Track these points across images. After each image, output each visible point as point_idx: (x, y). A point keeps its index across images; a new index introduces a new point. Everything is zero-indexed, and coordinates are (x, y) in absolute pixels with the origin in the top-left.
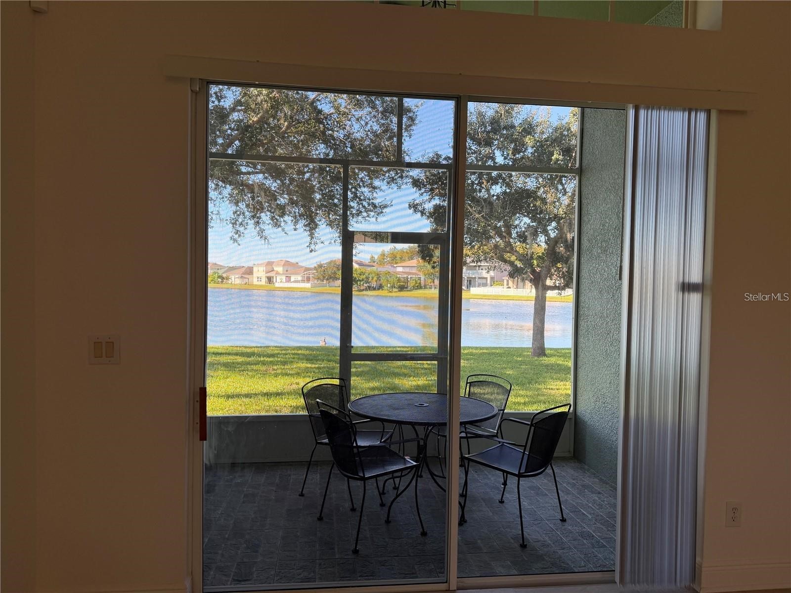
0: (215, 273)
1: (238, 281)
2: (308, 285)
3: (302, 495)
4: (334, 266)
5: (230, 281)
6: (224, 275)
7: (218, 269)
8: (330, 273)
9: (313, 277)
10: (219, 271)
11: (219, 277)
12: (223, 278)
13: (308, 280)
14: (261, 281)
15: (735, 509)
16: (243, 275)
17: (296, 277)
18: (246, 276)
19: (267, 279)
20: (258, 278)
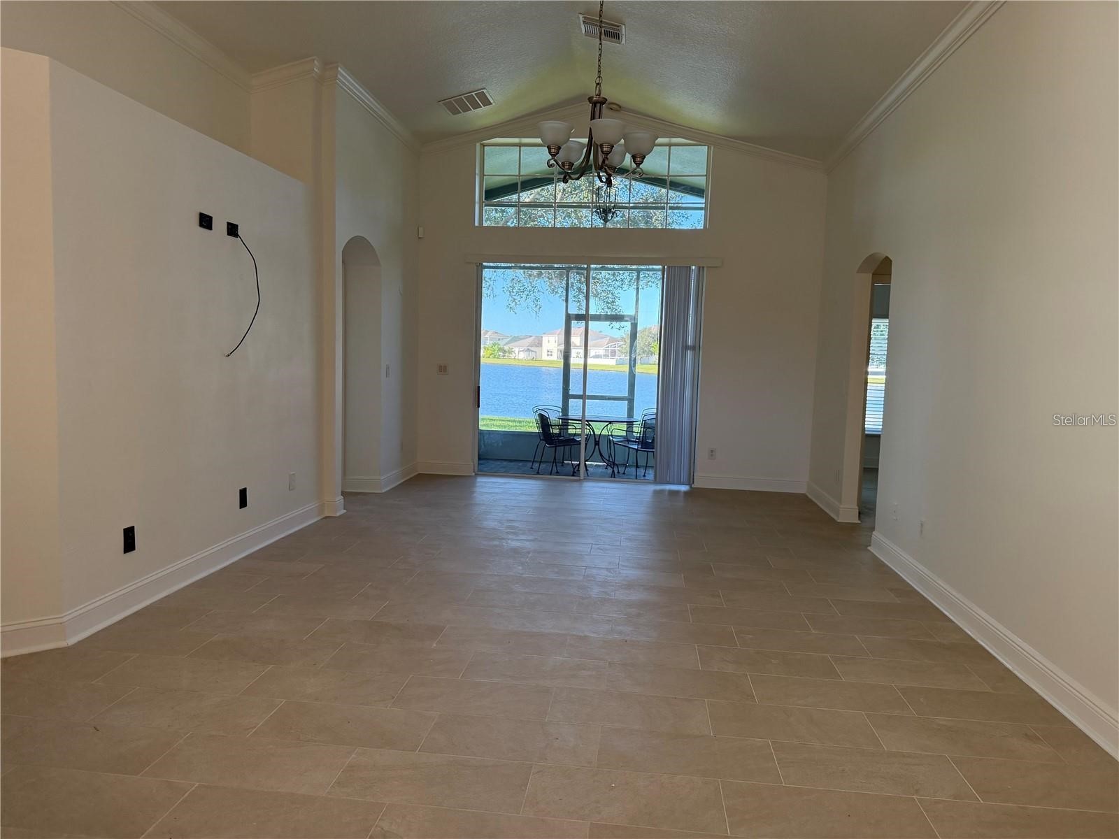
0: (494, 345)
1: (522, 355)
2: (611, 362)
3: (532, 468)
4: (648, 336)
5: (512, 356)
6: (506, 348)
7: (499, 340)
8: (642, 344)
9: (619, 350)
10: (499, 342)
11: (500, 349)
12: (505, 351)
13: (613, 353)
14: (551, 355)
15: (712, 451)
16: (529, 348)
17: (597, 351)
18: (533, 349)
19: (559, 353)
20: (548, 352)
